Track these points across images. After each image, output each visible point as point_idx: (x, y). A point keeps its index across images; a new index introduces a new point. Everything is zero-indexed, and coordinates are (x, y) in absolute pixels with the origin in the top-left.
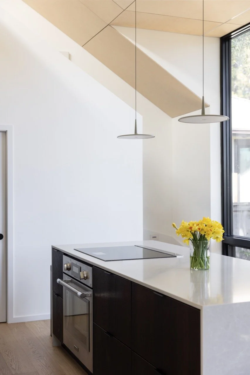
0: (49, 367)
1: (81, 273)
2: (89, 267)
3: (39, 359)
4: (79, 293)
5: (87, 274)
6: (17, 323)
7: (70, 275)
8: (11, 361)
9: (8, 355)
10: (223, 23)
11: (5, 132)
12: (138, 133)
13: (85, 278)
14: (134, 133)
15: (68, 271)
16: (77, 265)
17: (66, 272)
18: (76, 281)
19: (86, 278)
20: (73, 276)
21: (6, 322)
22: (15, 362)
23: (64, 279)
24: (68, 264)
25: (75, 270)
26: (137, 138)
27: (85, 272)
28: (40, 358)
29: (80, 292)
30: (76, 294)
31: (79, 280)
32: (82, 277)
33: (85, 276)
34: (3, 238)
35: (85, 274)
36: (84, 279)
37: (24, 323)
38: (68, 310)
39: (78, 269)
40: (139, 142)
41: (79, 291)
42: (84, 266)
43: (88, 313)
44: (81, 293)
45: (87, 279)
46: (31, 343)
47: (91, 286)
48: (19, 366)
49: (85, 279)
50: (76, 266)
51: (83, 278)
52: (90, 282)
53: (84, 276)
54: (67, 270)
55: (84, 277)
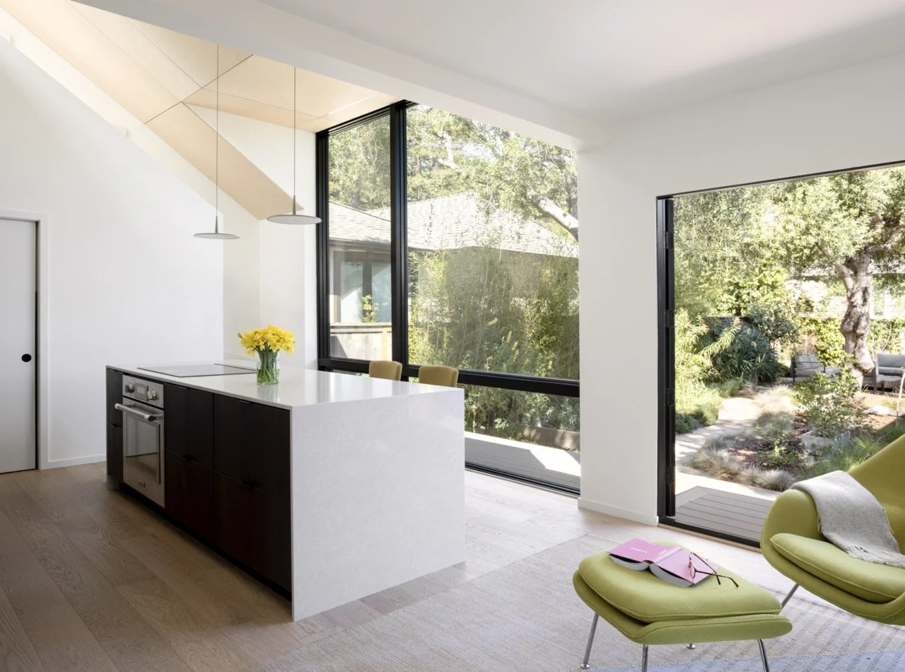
1: (149, 393)
2: (158, 385)
4: (147, 416)
5: (156, 393)
6: (55, 469)
7: (133, 398)
10: (318, 118)
11: (38, 223)
12: (219, 232)
14: (214, 232)
15: (130, 393)
17: (128, 394)
18: (141, 404)
19: (155, 398)
20: (137, 399)
21: (37, 469)
23: (124, 403)
24: (130, 384)
25: (141, 390)
26: (217, 238)
27: (154, 391)
30: (143, 417)
31: (146, 402)
32: (150, 397)
33: (154, 396)
34: (31, 360)
35: (154, 393)
36: (153, 399)
37: (63, 469)
38: (129, 449)
39: (144, 389)
40: (219, 243)
41: (146, 414)
42: (152, 385)
43: (158, 451)
44: (150, 416)
45: (156, 400)
47: (162, 407)
50: (141, 385)
52: (160, 403)
53: (152, 396)
54: (128, 392)
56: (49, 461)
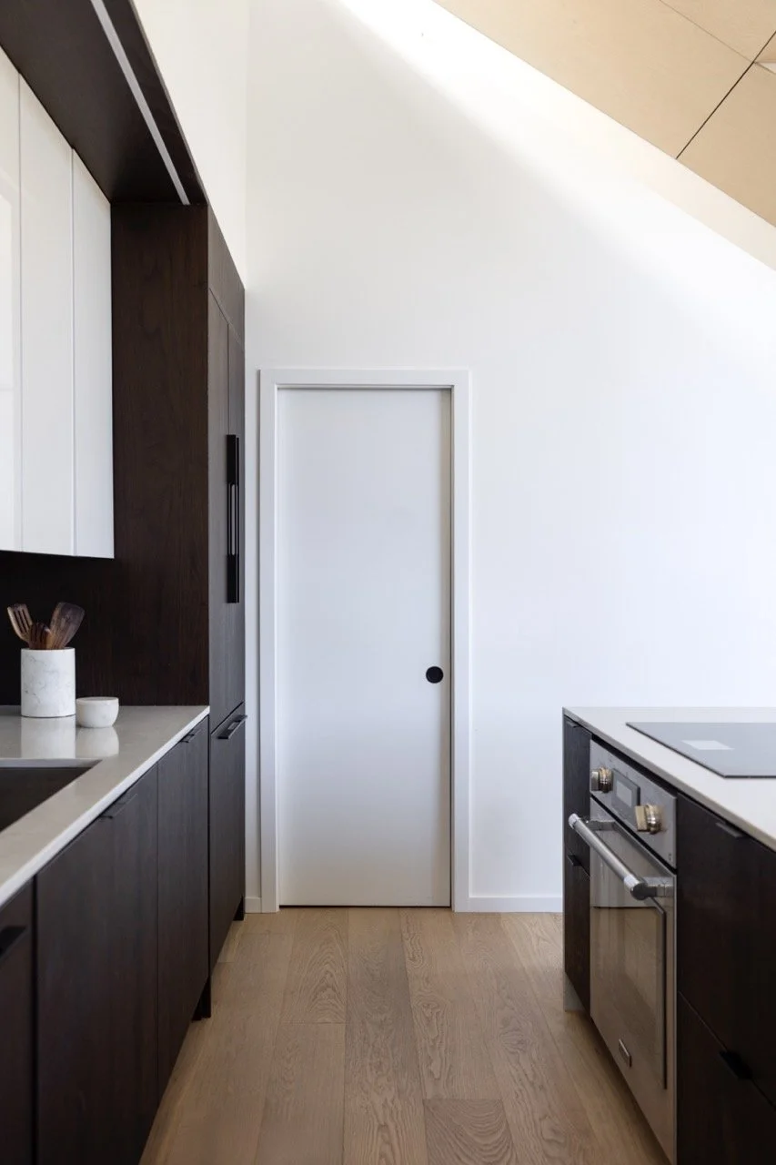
0: (542, 1087)
1: (639, 811)
2: (665, 793)
3: (513, 1053)
4: (631, 881)
5: (657, 815)
6: (479, 914)
7: (608, 806)
8: (433, 1047)
9: (429, 1020)
11: (448, 391)
13: (652, 829)
15: (604, 795)
16: (627, 778)
17: (598, 795)
18: (625, 830)
19: (657, 829)
20: (616, 813)
21: (450, 907)
22: (443, 1049)
23: (593, 818)
24: (604, 771)
25: (623, 793)
27: (651, 807)
28: (521, 1050)
29: (635, 876)
30: (621, 878)
31: (634, 830)
32: (641, 823)
33: (654, 823)
34: (443, 681)
35: (652, 813)
36: (648, 830)
37: (496, 916)
39: (630, 792)
41: (631, 872)
42: (649, 788)
44: (637, 882)
45: (658, 835)
46: (504, 988)
47: (671, 861)
48: (451, 1066)
49: (654, 833)
50: (626, 782)
51: (645, 828)
52: (666, 845)
53: (647, 820)
54: (599, 790)
55: (650, 825)
56: (471, 896)
